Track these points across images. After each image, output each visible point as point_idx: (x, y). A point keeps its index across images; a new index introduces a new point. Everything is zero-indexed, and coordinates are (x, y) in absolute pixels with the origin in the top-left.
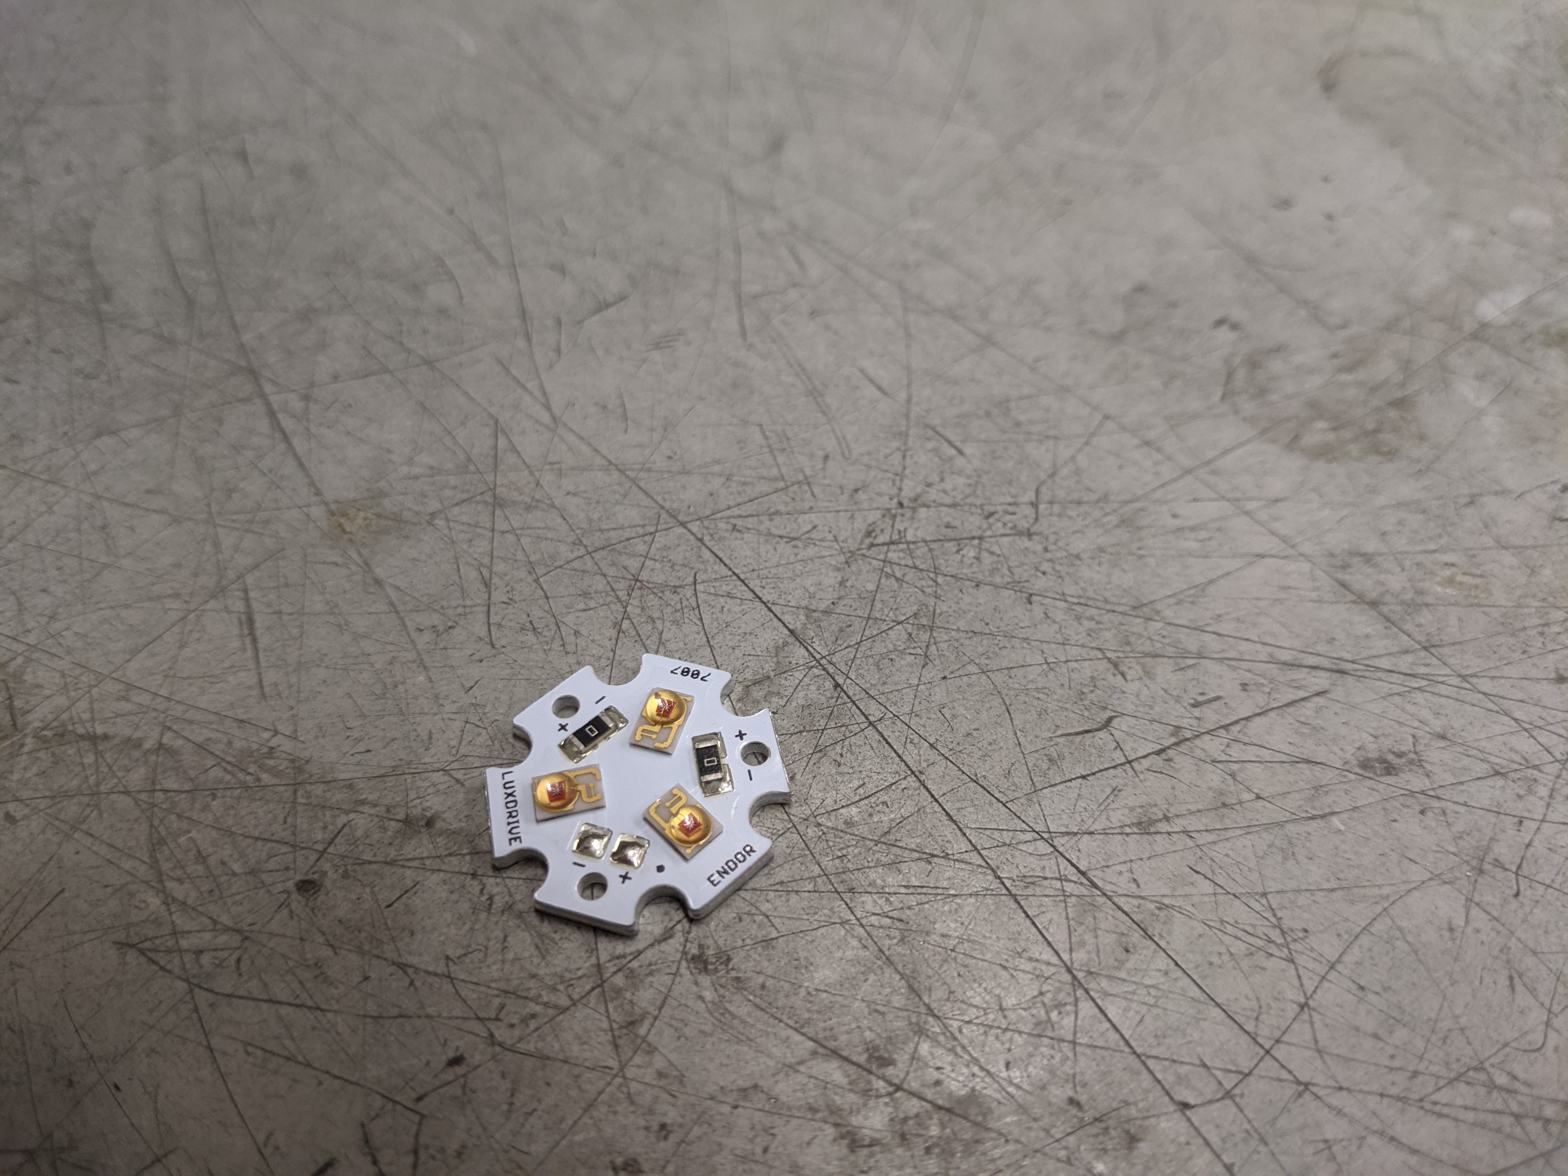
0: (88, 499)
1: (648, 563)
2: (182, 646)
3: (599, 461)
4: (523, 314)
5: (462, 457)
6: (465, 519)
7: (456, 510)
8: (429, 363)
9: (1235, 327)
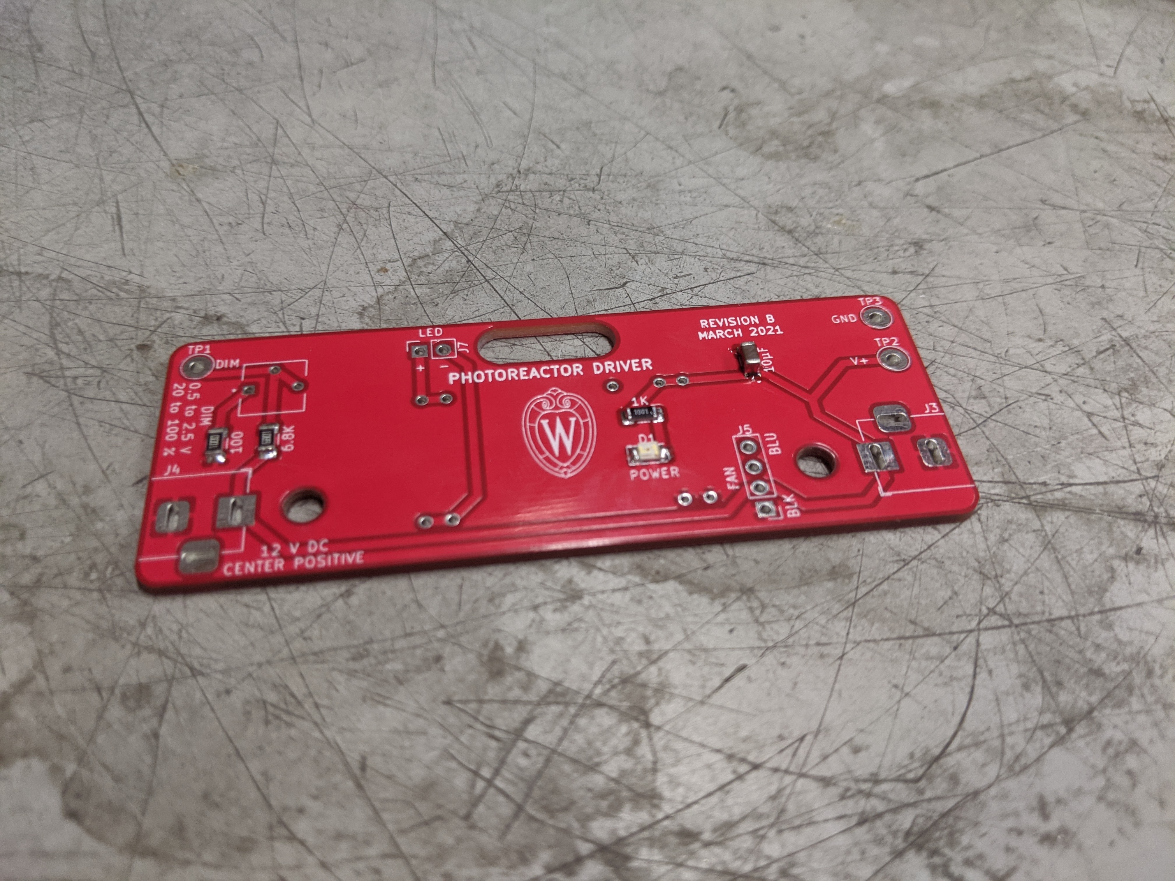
1: (362, 196)
2: (77, 229)
3: (338, 143)
4: (300, 67)
5: (255, 138)
6: (253, 170)
7: (249, 166)
8: (240, 90)
9: (733, 91)
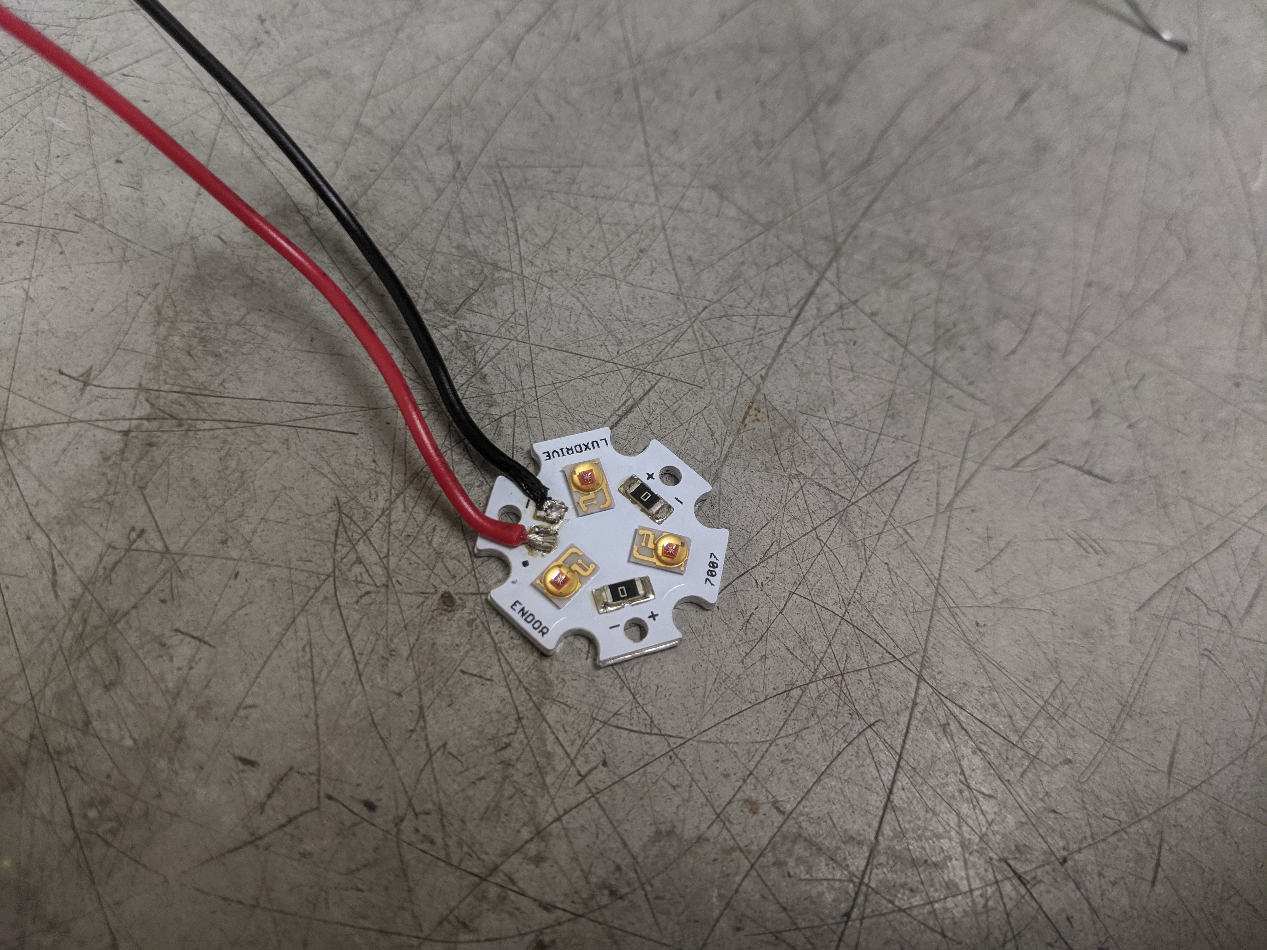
0: (658, 222)
